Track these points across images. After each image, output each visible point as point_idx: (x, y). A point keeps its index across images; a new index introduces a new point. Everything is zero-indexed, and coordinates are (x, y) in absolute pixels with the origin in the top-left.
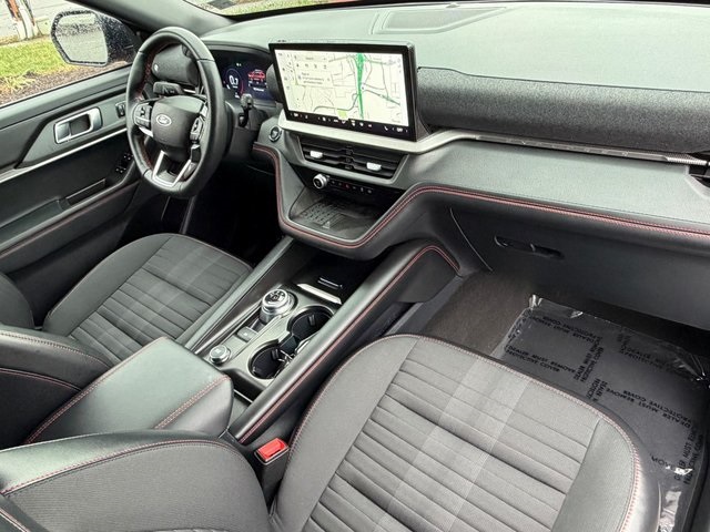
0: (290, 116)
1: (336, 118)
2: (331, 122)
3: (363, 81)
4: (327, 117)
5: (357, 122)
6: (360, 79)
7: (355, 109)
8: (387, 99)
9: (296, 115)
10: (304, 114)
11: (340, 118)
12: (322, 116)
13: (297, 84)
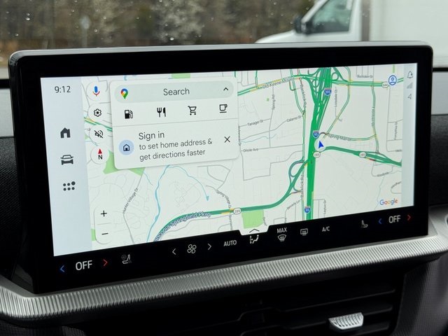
3: (323, 128)
5: (293, 228)
6: (316, 125)
7: (294, 198)
8: (375, 157)
9: (83, 265)
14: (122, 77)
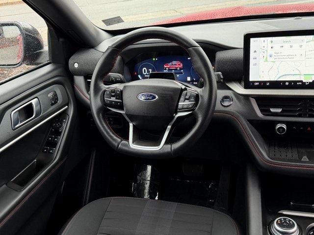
0: (249, 85)
1: (301, 81)
2: (294, 85)
4: (290, 82)
9: (256, 84)
10: (265, 82)
11: (304, 81)
12: (284, 82)
13: (266, 60)
14: (271, 38)
